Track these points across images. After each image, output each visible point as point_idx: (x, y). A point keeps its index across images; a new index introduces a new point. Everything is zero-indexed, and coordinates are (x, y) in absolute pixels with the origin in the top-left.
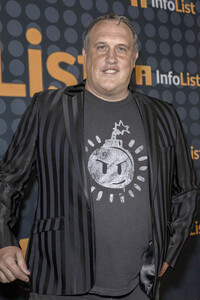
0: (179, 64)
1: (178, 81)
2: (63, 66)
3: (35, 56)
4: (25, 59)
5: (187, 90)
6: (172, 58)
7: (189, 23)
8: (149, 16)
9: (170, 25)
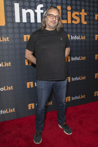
2: (76, 15)
3: (69, 13)
4: (67, 14)
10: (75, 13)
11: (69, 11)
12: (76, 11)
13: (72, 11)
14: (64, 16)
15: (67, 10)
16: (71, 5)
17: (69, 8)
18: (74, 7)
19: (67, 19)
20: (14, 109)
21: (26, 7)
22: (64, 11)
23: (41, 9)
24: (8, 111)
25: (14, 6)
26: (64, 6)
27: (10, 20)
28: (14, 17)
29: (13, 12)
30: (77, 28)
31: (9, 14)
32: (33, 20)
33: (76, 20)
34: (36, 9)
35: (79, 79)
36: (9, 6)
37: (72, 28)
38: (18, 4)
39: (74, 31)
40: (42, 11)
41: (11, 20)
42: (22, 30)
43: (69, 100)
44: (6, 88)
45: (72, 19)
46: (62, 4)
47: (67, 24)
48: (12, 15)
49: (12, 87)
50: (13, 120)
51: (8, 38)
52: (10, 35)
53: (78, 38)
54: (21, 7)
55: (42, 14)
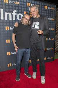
0: (51, 17)
1: (51, 19)
5: (52, 20)
6: (50, 16)
7: (53, 11)
8: (47, 10)
9: (50, 11)
21: (7, 11)
23: (16, 13)
26: (28, 12)
32: (10, 19)
40: (16, 14)
42: (5, 24)
54: (4, 11)
55: (16, 16)
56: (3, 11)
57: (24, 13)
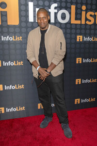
2: (91, 15)
3: (84, 13)
4: (81, 14)
10: (89, 13)
11: (84, 11)
12: (91, 11)
13: (87, 11)
14: (78, 16)
15: (82, 10)
16: (86, 5)
17: (84, 8)
18: (89, 7)
19: (80, 19)
20: (24, 107)
21: (40, 6)
22: (79, 11)
24: (18, 109)
25: (28, 5)
26: (79, 6)
27: (23, 19)
28: (28, 16)
29: (27, 11)
30: (90, 29)
31: (23, 13)
33: (90, 21)
34: (50, 8)
35: (89, 81)
36: (24, 5)
37: (86, 29)
38: (32, 3)
39: (88, 31)
40: (56, 11)
41: (25, 20)
43: (79, 103)
44: (17, 87)
45: (86, 19)
46: (76, 4)
47: (81, 24)
48: (26, 14)
49: (23, 86)
50: (23, 118)
51: (21, 37)
52: (23, 34)
53: (91, 39)
55: (56, 14)
56: (34, 5)
57: (70, 8)
